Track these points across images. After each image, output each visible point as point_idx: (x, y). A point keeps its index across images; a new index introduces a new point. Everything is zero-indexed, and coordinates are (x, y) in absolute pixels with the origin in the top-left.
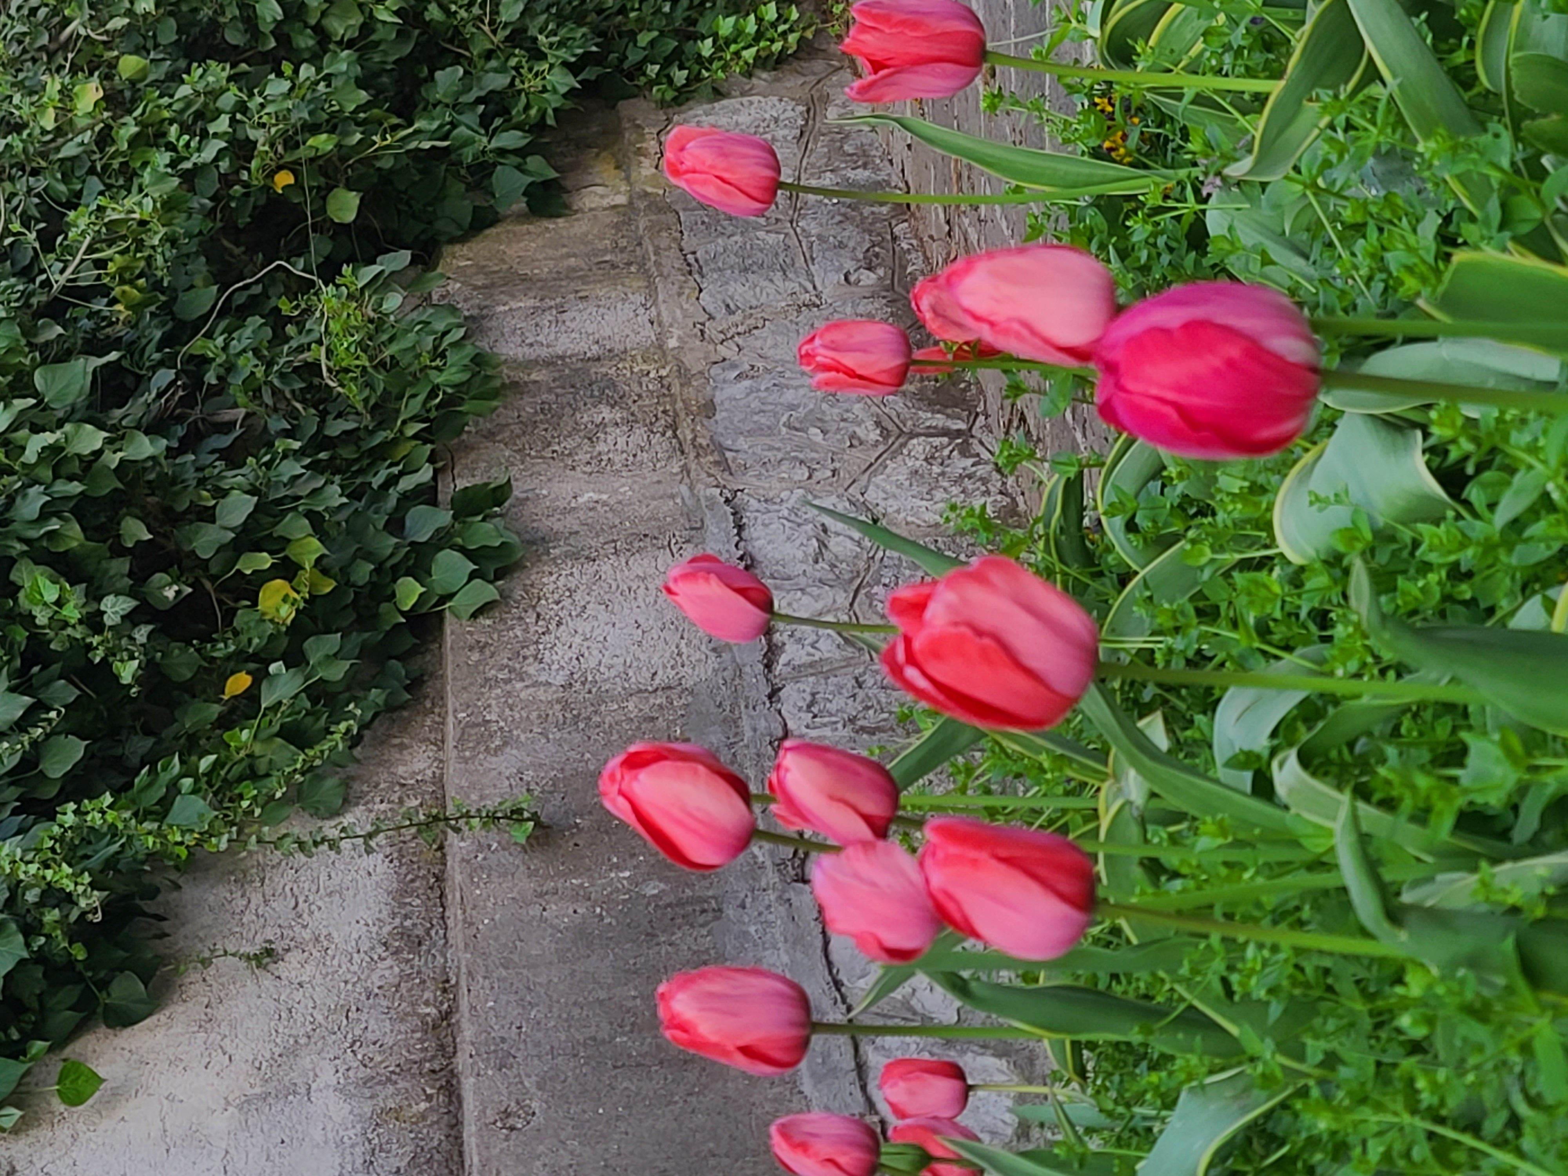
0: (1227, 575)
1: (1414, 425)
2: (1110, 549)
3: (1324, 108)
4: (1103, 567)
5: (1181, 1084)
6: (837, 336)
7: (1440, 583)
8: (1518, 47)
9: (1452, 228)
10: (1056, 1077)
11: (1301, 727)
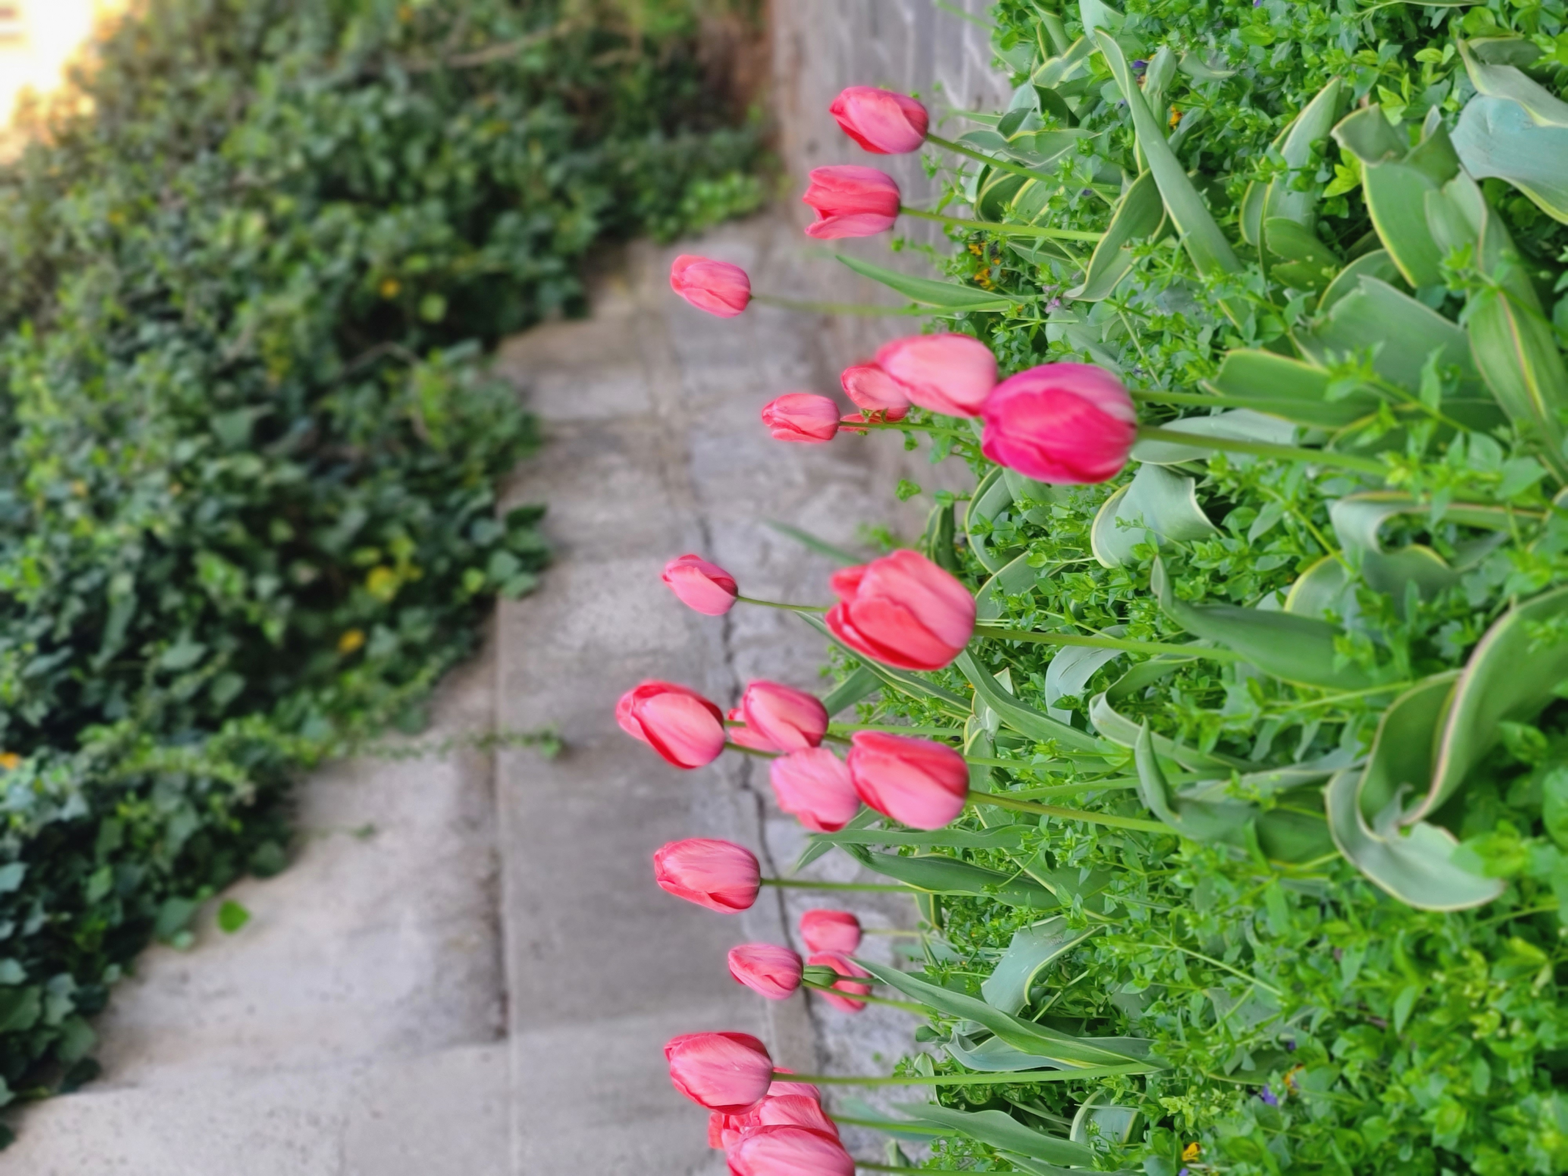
0: (1057, 576)
1: (1190, 474)
2: (972, 558)
3: (1137, 250)
4: (967, 571)
5: (1016, 926)
6: (790, 403)
7: (1204, 583)
8: (1270, 214)
9: (1219, 339)
10: (923, 926)
11: (1106, 681)
